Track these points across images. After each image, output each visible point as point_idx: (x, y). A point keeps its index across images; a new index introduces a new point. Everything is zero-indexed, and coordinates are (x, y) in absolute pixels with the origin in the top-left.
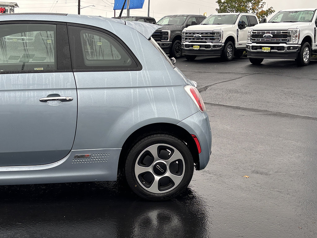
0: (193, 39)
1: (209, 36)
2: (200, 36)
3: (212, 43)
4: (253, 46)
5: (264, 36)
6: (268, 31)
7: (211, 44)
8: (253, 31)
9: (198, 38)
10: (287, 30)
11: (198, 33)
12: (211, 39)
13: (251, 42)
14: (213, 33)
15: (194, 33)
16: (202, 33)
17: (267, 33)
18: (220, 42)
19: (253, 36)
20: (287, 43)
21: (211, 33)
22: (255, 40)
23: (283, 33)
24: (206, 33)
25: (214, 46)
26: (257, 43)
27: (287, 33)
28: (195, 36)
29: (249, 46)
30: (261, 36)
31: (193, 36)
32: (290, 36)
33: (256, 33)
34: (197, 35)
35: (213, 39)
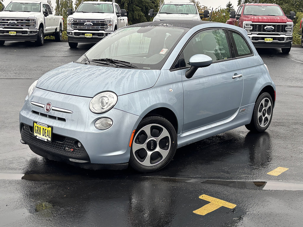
0: (8, 25)
1: (24, 23)
2: (16, 22)
3: (29, 29)
4: (75, 33)
5: (85, 24)
6: (89, 20)
7: (27, 30)
8: (74, 20)
9: (13, 24)
10: (104, 20)
11: (12, 20)
12: (27, 25)
13: (73, 29)
14: (28, 20)
15: (8, 20)
16: (17, 20)
17: (88, 21)
18: (36, 28)
19: (74, 24)
20: (105, 30)
21: (26, 20)
22: (77, 27)
23: (101, 22)
24: (22, 20)
25: (31, 32)
26: (79, 30)
27: (104, 22)
28: (10, 23)
29: (71, 32)
30: (82, 24)
31: (7, 23)
32: (107, 25)
33: (77, 21)
34: (12, 21)
35: (29, 26)
